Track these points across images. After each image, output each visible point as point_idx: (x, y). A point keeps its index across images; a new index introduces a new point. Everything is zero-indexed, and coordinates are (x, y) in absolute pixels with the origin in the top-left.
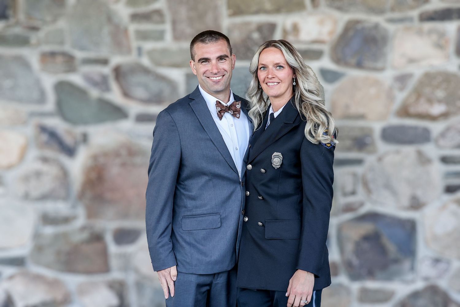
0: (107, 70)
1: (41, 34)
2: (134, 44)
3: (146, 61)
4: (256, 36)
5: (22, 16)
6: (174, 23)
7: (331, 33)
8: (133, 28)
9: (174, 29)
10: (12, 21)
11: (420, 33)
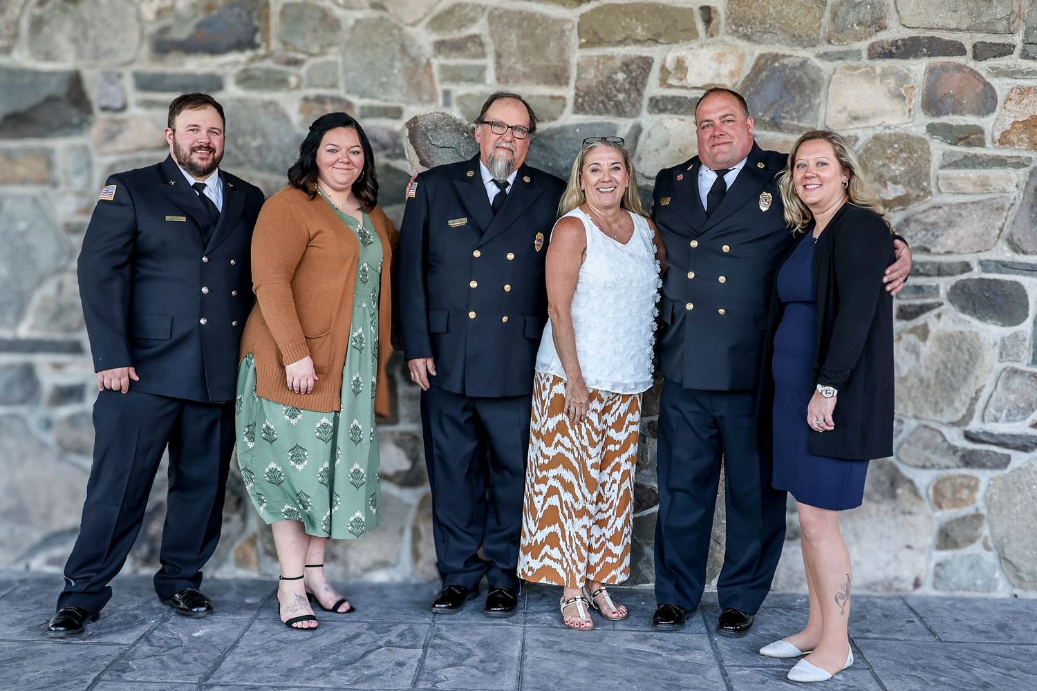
0: (398, 125)
1: (303, 70)
2: (440, 88)
3: (455, 113)
4: (621, 76)
5: (275, 44)
6: (499, 56)
7: (732, 74)
8: (436, 63)
9: (498, 65)
10: (261, 51)
11: (869, 75)
